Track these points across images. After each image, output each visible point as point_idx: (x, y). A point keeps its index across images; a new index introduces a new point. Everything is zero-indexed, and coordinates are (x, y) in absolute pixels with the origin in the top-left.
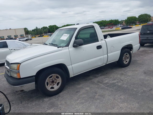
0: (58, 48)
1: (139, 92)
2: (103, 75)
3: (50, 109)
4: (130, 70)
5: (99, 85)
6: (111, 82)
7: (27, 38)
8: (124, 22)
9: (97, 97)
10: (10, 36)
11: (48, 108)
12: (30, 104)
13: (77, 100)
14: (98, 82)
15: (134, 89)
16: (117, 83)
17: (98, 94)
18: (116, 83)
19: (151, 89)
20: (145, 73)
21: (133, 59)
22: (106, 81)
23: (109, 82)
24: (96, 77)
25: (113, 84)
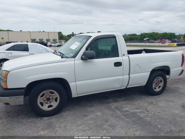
0: (62, 58)
1: (163, 131)
2: (126, 100)
3: (44, 130)
4: (164, 99)
5: (115, 111)
6: (132, 111)
7: (59, 44)
8: (182, 37)
9: (105, 126)
10: (42, 40)
11: (42, 128)
12: (26, 120)
13: (80, 126)
14: (117, 108)
15: (158, 125)
16: (139, 114)
17: (109, 123)
18: (138, 112)
19: (182, 130)
20: (183, 107)
21: (175, 86)
22: (127, 109)
23: (129, 110)
24: (116, 101)
25: (134, 113)
